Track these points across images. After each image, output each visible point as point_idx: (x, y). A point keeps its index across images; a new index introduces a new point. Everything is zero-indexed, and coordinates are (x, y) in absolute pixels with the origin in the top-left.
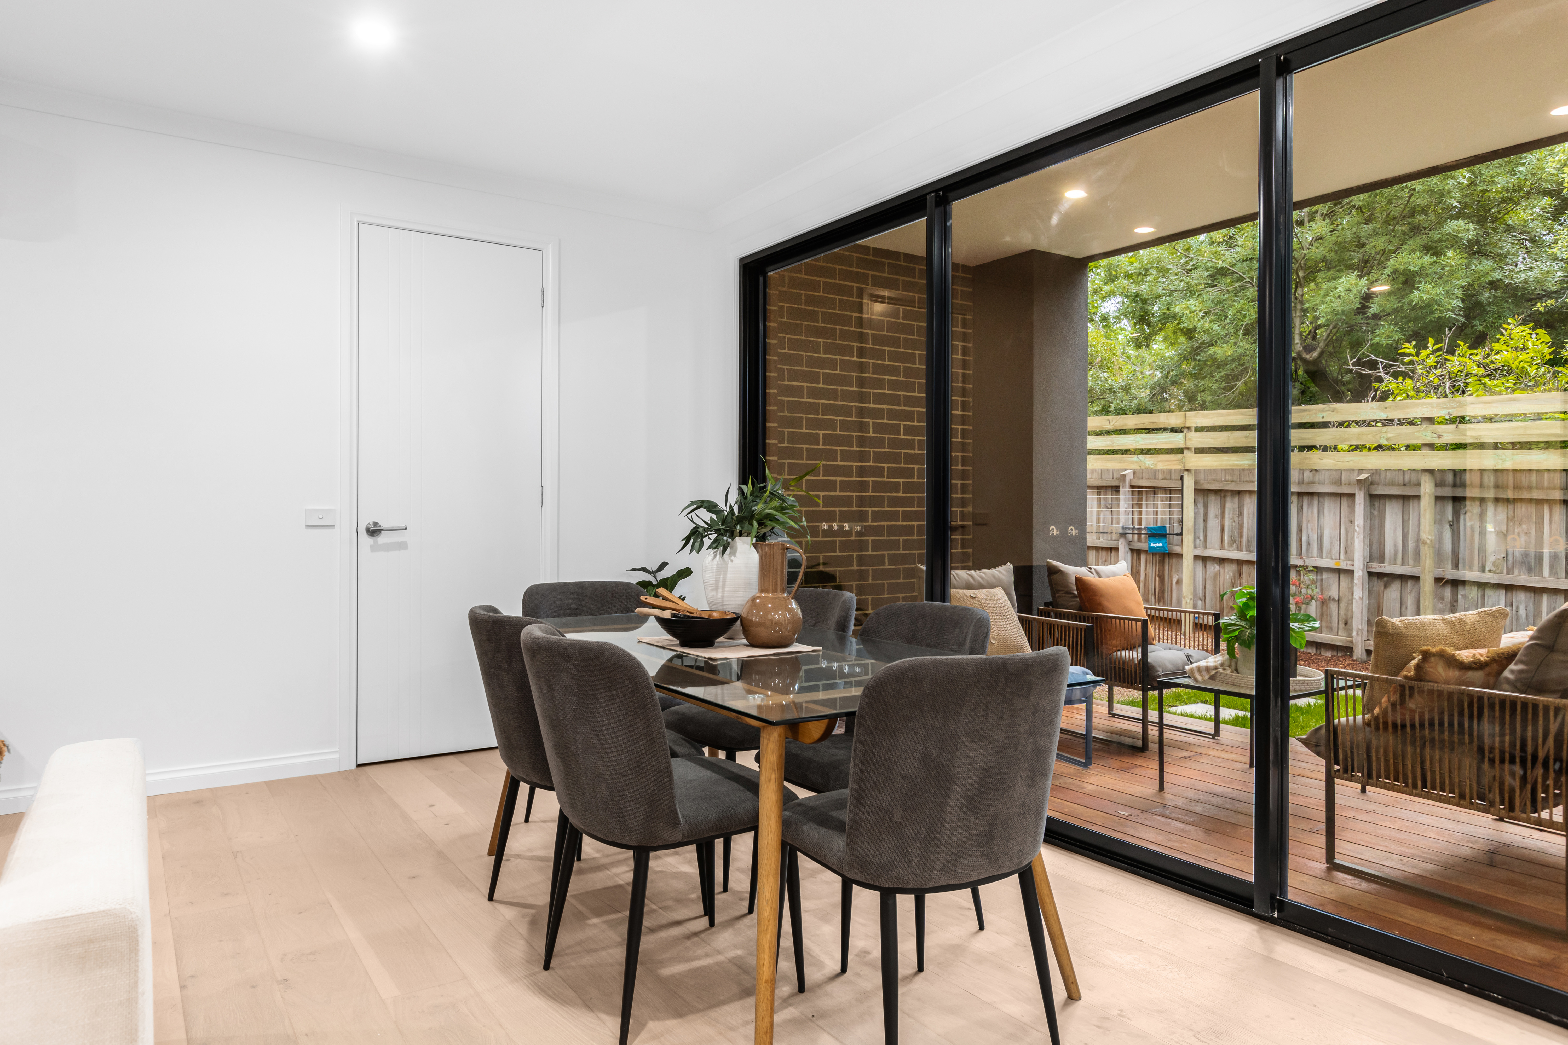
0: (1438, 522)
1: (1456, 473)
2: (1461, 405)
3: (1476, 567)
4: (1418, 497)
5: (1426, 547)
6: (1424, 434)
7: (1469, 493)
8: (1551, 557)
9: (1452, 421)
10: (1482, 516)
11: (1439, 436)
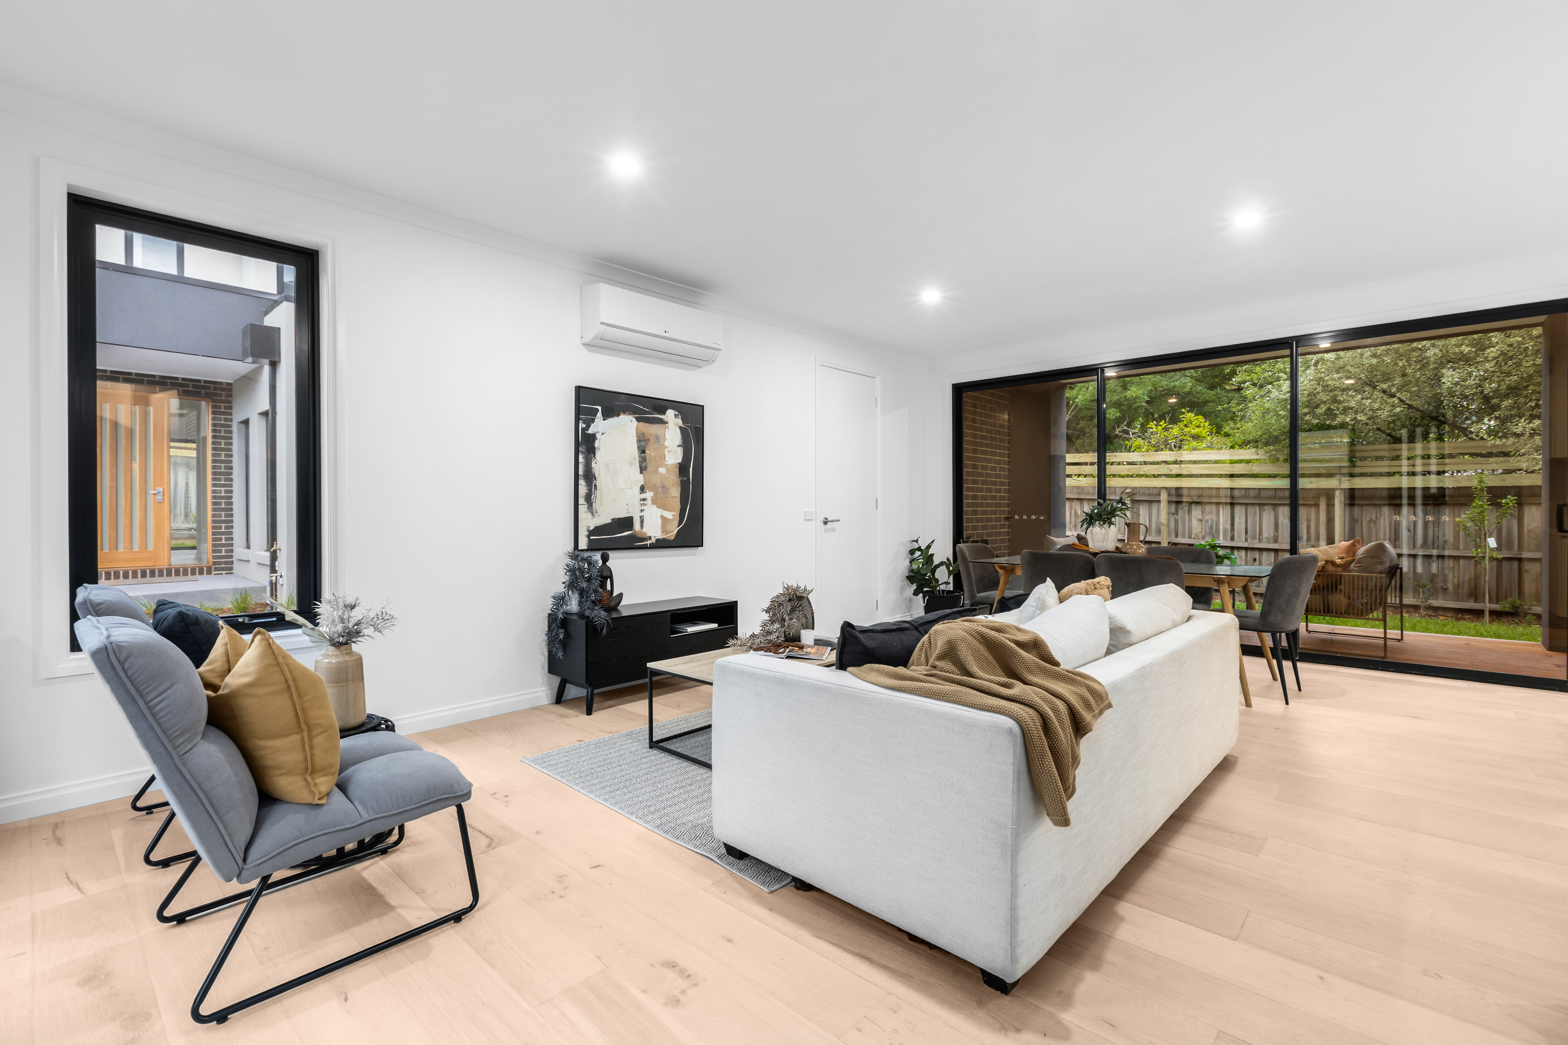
0: (1169, 513)
1: (1177, 489)
2: (1181, 455)
3: (1187, 537)
4: (1159, 501)
5: (1164, 527)
6: (1164, 469)
7: (1185, 499)
8: (1223, 531)
9: (1175, 462)
10: (1190, 512)
11: (1171, 471)
